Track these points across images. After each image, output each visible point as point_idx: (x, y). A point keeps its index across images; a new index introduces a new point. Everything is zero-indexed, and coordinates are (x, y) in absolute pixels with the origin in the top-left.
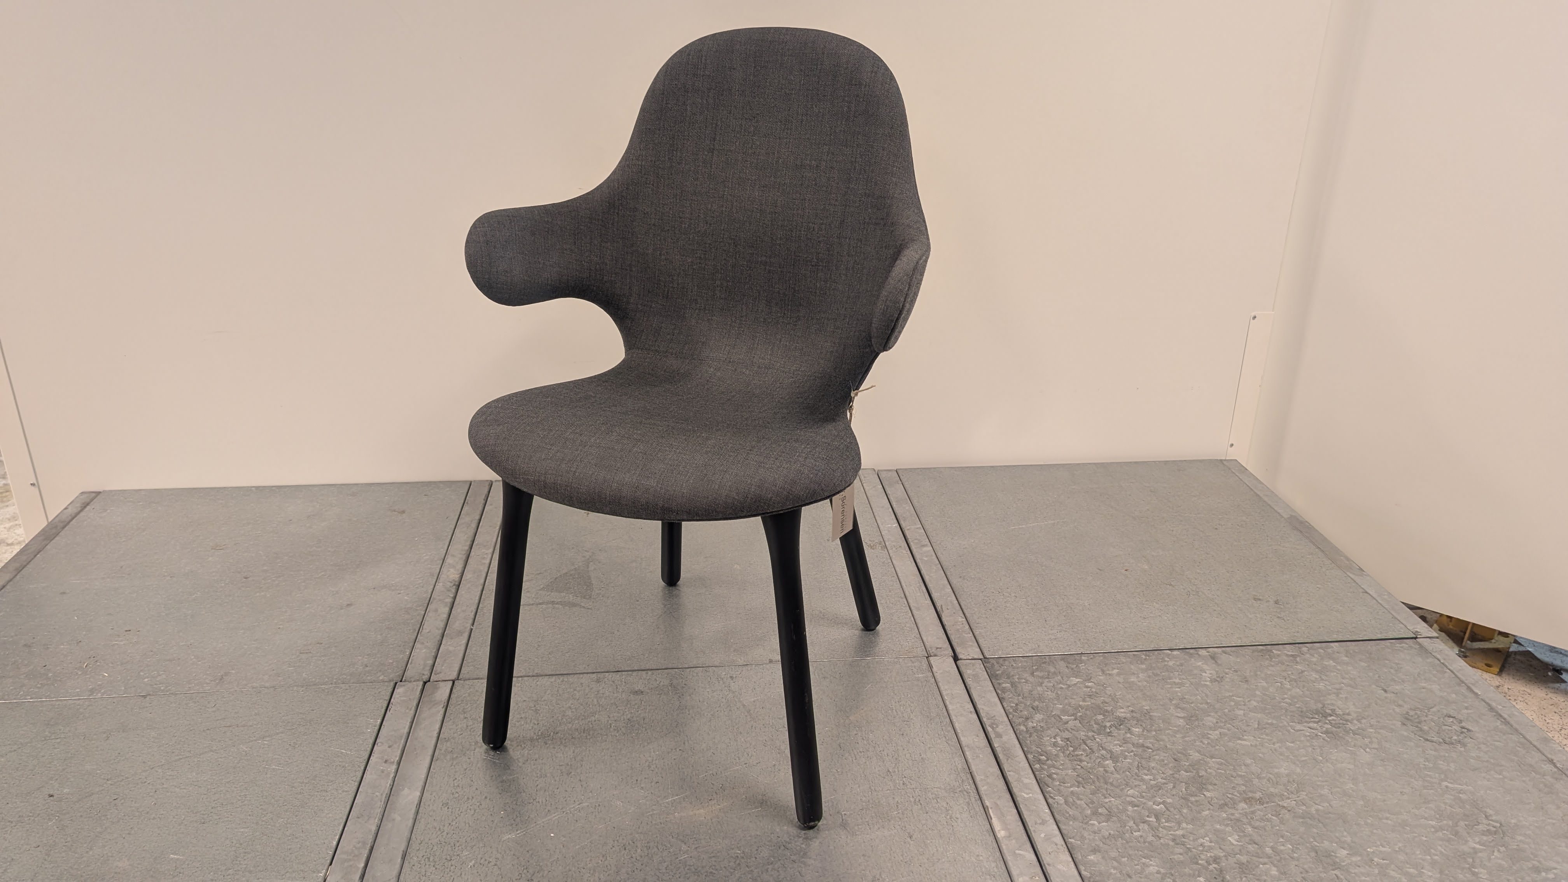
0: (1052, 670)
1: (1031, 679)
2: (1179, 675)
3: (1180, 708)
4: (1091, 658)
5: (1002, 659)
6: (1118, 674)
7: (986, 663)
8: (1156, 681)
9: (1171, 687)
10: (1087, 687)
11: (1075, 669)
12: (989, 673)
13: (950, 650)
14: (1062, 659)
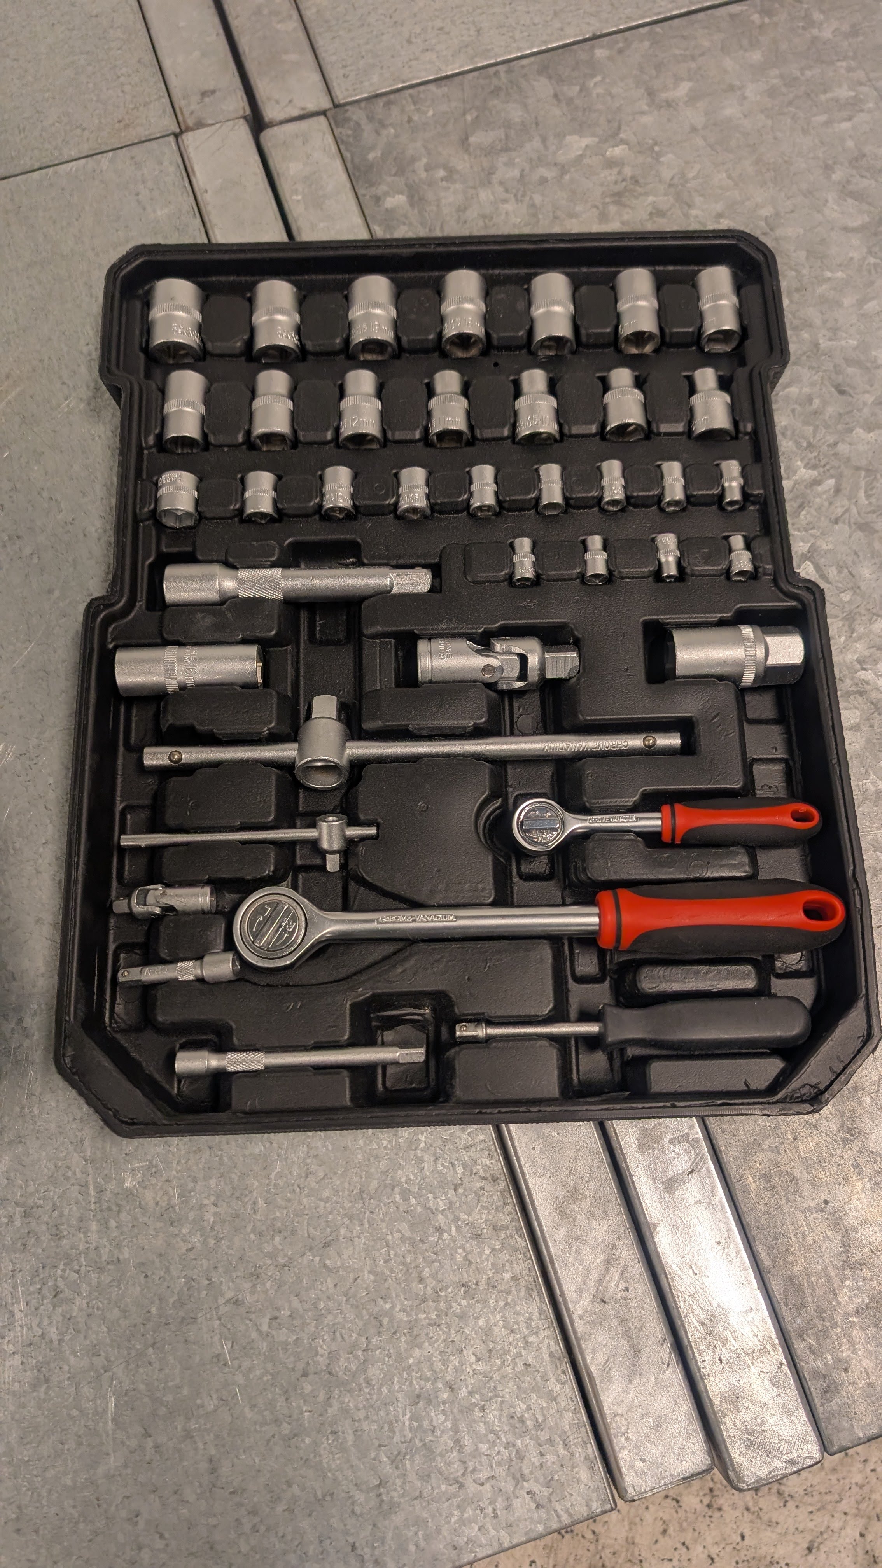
0: (516, 114)
1: (462, 163)
2: (849, 70)
3: (852, 195)
4: (620, 51)
5: (381, 102)
6: (693, 98)
7: (337, 126)
8: (790, 103)
9: (827, 123)
10: (611, 163)
11: (578, 102)
12: (349, 165)
13: (241, 94)
14: (544, 70)
